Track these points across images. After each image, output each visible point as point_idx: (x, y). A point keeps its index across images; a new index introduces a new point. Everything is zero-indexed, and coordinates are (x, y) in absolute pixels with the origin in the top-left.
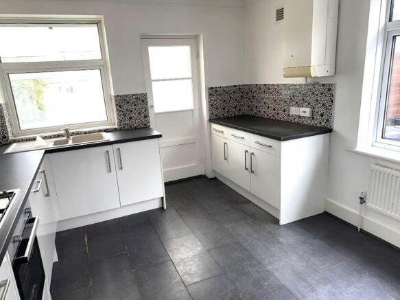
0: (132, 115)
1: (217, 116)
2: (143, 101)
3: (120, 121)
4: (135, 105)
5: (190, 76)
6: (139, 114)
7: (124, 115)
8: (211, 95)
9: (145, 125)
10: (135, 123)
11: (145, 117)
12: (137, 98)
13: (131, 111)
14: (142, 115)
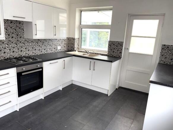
0: (115, 50)
1: (165, 62)
2: (121, 45)
3: (109, 52)
4: (117, 46)
5: (155, 36)
6: (118, 51)
7: (111, 50)
8: (163, 49)
9: (119, 56)
10: (115, 54)
11: (120, 53)
12: (119, 43)
13: (115, 49)
14: (119, 52)
